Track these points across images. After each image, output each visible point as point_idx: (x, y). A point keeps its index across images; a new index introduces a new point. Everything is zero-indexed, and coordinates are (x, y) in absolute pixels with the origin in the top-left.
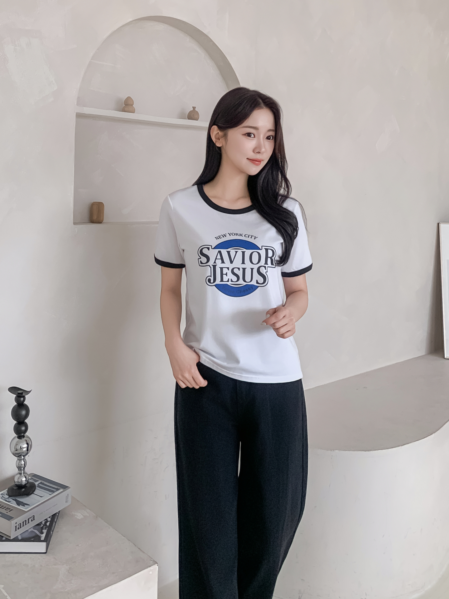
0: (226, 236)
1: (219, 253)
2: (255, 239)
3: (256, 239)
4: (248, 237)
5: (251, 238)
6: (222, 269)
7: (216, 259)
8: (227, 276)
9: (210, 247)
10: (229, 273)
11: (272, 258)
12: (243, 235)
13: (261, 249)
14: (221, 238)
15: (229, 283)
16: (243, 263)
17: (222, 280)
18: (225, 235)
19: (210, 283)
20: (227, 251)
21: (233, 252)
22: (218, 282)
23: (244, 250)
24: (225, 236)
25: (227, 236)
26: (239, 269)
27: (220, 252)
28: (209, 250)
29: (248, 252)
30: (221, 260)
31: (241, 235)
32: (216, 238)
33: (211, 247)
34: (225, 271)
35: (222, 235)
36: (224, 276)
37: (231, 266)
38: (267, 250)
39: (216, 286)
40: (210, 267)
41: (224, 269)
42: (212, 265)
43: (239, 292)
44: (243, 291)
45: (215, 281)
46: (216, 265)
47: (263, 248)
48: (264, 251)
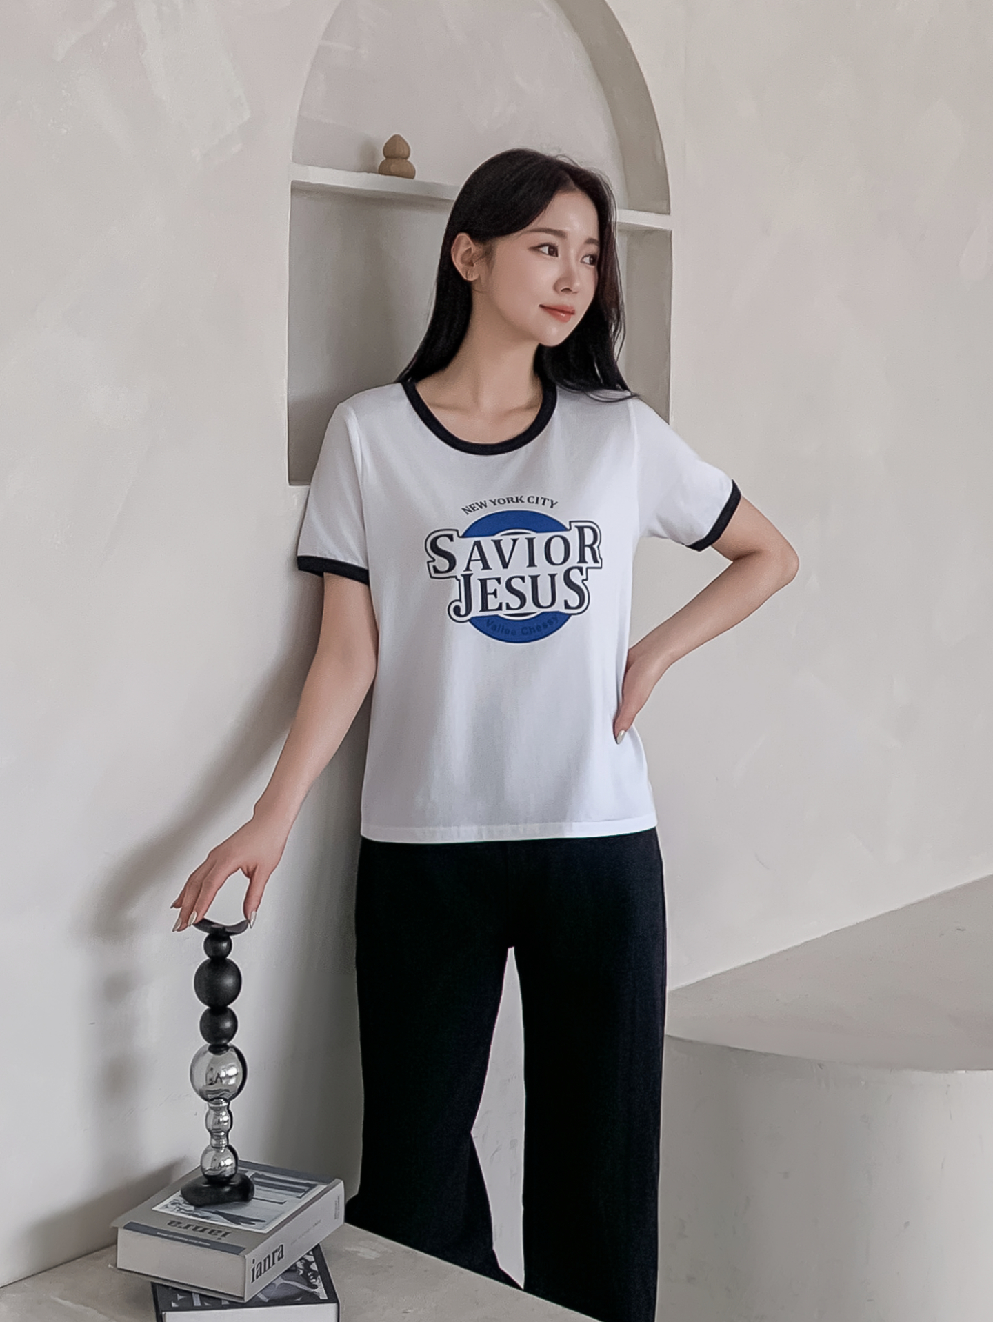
0: (486, 506)
1: (476, 548)
2: (552, 507)
3: (554, 506)
4: (537, 503)
5: (544, 504)
6: (483, 582)
7: (470, 560)
8: (496, 597)
9: (455, 534)
10: (502, 590)
12: (525, 500)
14: (474, 509)
15: (503, 613)
16: (532, 563)
17: (485, 607)
18: (484, 503)
19: (459, 615)
20: (493, 541)
21: (506, 542)
22: (476, 611)
23: (532, 534)
24: (483, 507)
26: (523, 578)
27: (478, 544)
28: (451, 540)
29: (540, 539)
30: (480, 562)
31: (520, 500)
32: (463, 510)
33: (456, 532)
34: (491, 586)
35: (477, 504)
36: (490, 598)
37: (505, 575)
38: (581, 529)
40: (456, 579)
41: (488, 581)
42: (462, 575)
43: (525, 631)
44: (535, 628)
45: (469, 610)
46: (472, 574)
47: (573, 525)
48: (575, 532)
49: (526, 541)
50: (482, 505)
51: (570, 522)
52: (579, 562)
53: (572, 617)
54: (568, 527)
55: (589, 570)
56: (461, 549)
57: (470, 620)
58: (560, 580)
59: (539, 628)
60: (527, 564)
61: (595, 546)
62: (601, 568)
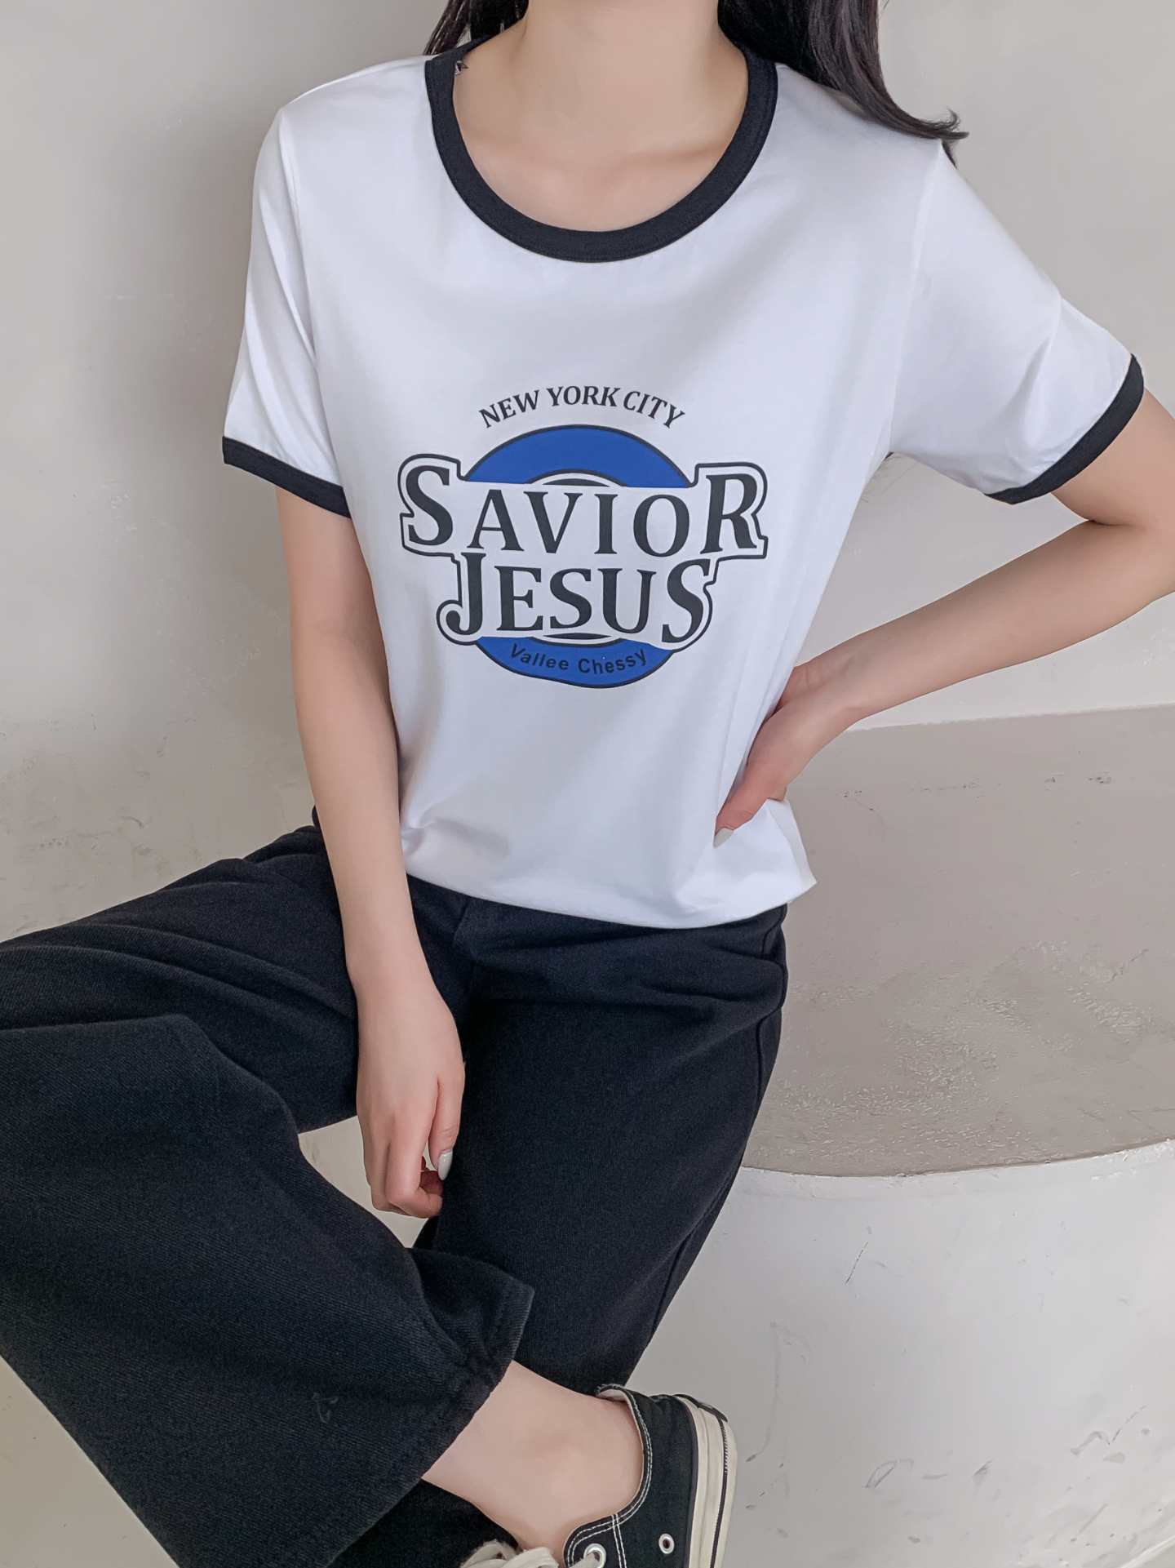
0: (533, 406)
1: (491, 504)
2: (666, 425)
4: (640, 411)
5: (652, 415)
6: (506, 574)
7: (480, 528)
8: (531, 606)
9: (452, 467)
10: (543, 592)
11: (743, 515)
12: (619, 398)
13: (691, 480)
14: (509, 412)
15: (545, 633)
16: (606, 546)
17: (508, 623)
18: (532, 401)
19: (458, 631)
20: (530, 494)
21: (555, 500)
22: (491, 626)
23: (612, 488)
24: (528, 406)
25: (537, 407)
26: (587, 574)
27: (495, 497)
28: (446, 482)
29: (627, 499)
30: (501, 533)
31: (611, 398)
32: (483, 412)
33: (455, 465)
34: (522, 583)
35: (517, 398)
36: (519, 606)
37: (550, 565)
38: (718, 484)
39: (485, 645)
40: (454, 561)
41: (514, 572)
42: (463, 554)
43: (585, 666)
44: (604, 666)
45: (476, 621)
46: (484, 555)
47: (703, 472)
48: (705, 486)
49: (598, 500)
50: (528, 402)
52: (706, 550)
55: (724, 564)
57: (478, 643)
58: (659, 585)
59: (609, 667)
60: (597, 547)
61: (748, 514)
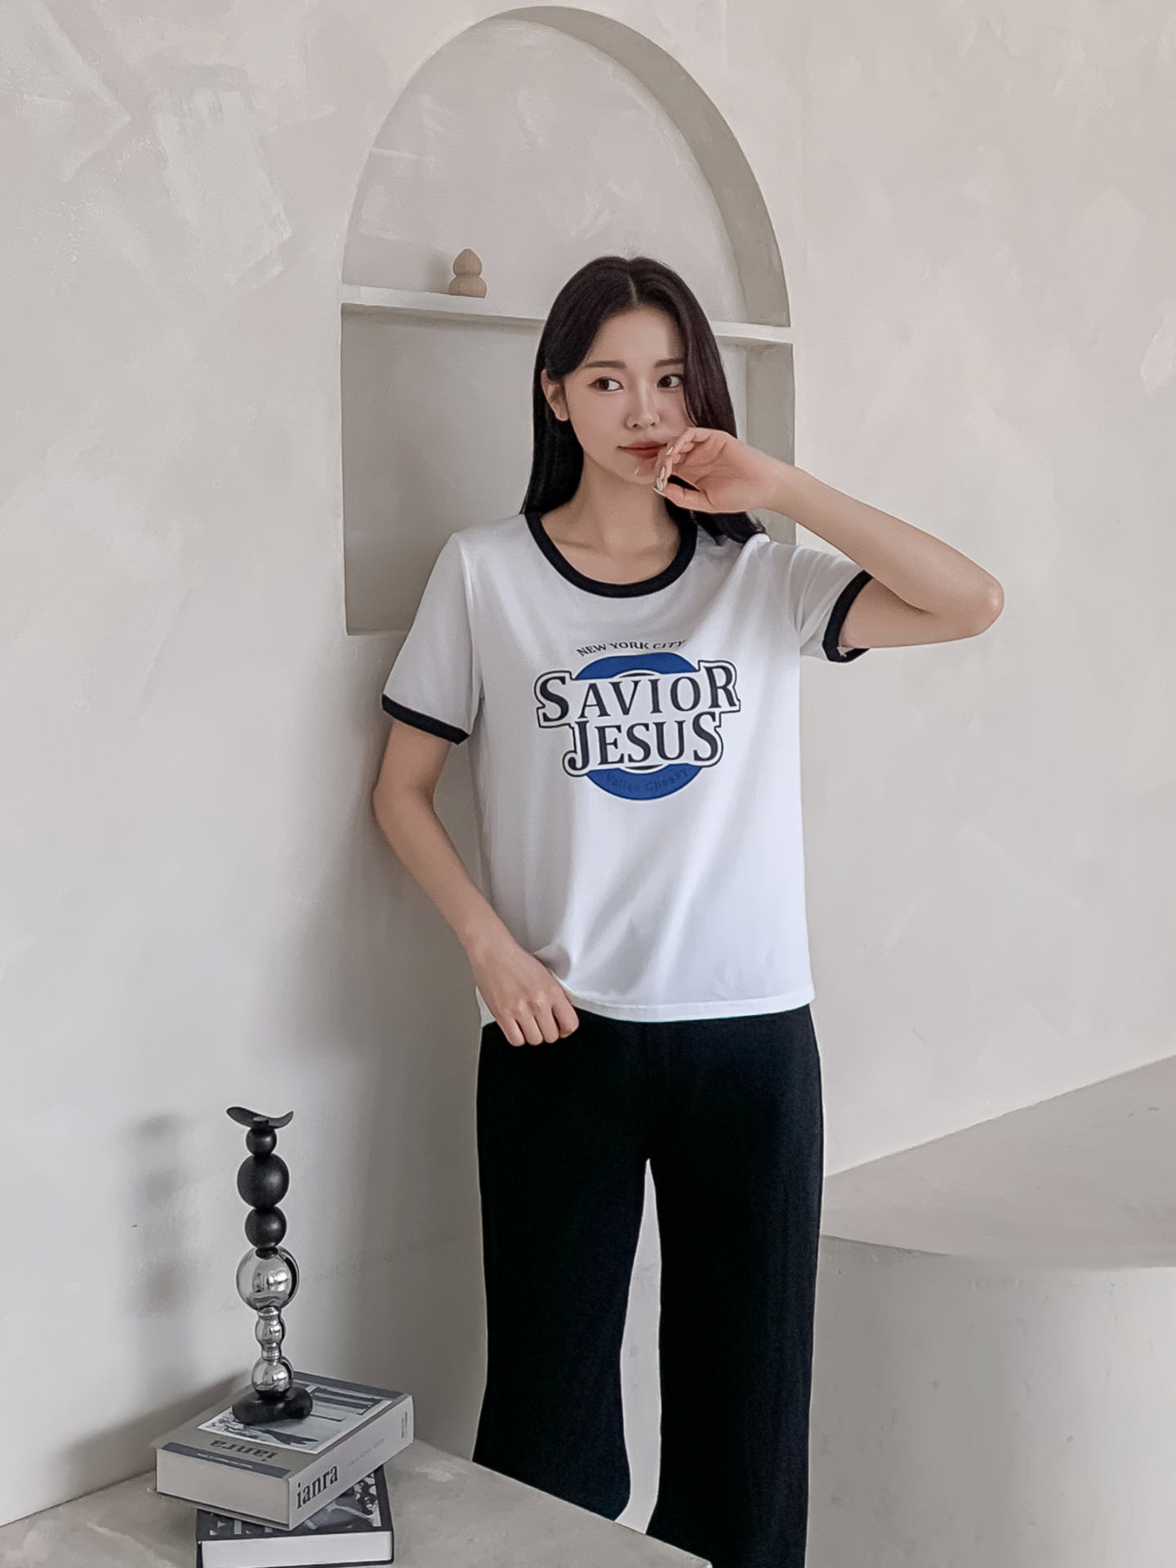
1: (591, 692)
11: (727, 687)
15: (624, 766)
19: (575, 769)
20: (612, 684)
21: (627, 685)
28: (563, 682)
33: (568, 674)
37: (626, 722)
38: (711, 671)
40: (570, 727)
43: (651, 786)
44: (661, 783)
48: (704, 673)
49: (649, 683)
50: (600, 647)
51: (699, 662)
52: (712, 706)
53: (703, 769)
54: (697, 668)
55: (722, 715)
56: (575, 693)
57: (587, 774)
58: (689, 728)
59: (665, 783)
60: (651, 710)
61: (730, 687)
62: (739, 711)
